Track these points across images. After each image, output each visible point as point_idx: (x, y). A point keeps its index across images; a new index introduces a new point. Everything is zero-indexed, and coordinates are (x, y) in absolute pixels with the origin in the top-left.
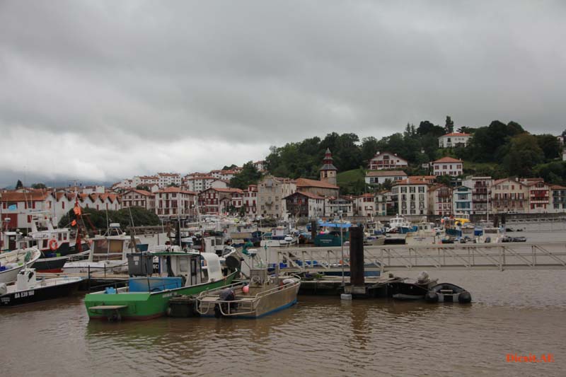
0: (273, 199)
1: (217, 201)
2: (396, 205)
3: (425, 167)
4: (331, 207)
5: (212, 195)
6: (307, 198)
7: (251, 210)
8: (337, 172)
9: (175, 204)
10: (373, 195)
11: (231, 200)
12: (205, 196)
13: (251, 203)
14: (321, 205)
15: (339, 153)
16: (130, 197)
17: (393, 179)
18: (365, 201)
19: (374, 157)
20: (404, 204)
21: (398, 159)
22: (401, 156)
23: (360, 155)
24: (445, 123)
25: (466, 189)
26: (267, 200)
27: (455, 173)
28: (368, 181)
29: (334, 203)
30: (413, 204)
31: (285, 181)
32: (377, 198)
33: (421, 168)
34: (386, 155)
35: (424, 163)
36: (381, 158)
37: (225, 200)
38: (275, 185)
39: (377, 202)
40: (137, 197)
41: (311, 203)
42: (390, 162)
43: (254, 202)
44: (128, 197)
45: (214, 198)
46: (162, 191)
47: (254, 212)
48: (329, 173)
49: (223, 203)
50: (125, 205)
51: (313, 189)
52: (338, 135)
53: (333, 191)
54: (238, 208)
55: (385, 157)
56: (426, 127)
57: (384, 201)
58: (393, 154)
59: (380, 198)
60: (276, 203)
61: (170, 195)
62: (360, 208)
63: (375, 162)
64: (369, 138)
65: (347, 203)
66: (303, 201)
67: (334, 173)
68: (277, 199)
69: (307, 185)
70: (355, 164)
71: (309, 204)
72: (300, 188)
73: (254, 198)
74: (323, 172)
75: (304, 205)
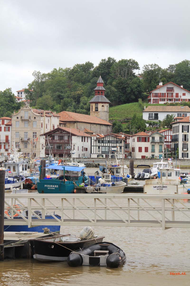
2: (176, 146)
4: (99, 147)
8: (111, 106)
10: (150, 134)
13: (3, 139)
14: (87, 144)
15: (114, 83)
17: (175, 115)
18: (139, 140)
19: (155, 88)
21: (184, 92)
22: (188, 88)
23: (139, 86)
26: (22, 136)
28: (146, 117)
29: (103, 142)
31: (45, 114)
32: (153, 138)
34: (170, 86)
36: (163, 90)
38: (32, 119)
39: (153, 142)
41: (76, 141)
42: (174, 95)
43: (7, 137)
48: (100, 106)
51: (79, 125)
52: (114, 61)
53: (104, 128)
55: (170, 90)
57: (161, 142)
58: (179, 85)
59: (157, 138)
60: (33, 140)
62: (133, 149)
63: (156, 95)
64: (151, 66)
65: (117, 142)
66: (66, 138)
67: (106, 106)
68: (35, 134)
69: (72, 120)
70: (133, 97)
71: (73, 141)
72: (64, 123)
73: (7, 133)
74: (94, 105)
75: (66, 144)
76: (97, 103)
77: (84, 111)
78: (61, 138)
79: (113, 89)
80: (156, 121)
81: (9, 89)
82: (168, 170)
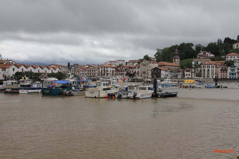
0: (146, 70)
1: (123, 71)
2: (201, 74)
3: (223, 57)
4: (171, 74)
5: (121, 68)
6: (160, 70)
7: (137, 74)
8: (181, 59)
9: (107, 71)
10: (191, 69)
11: (129, 70)
12: (119, 69)
13: (137, 72)
14: (167, 73)
15: (184, 51)
16: (90, 68)
18: (186, 71)
19: (199, 53)
20: (204, 73)
21: (210, 54)
22: (212, 53)
23: (193, 52)
24: (237, 38)
25: (235, 67)
26: (143, 70)
27: (236, 60)
28: (193, 63)
29: (172, 72)
30: (208, 73)
31: (151, 63)
32: (192, 71)
33: (221, 57)
35: (223, 55)
36: (202, 54)
37: (126, 70)
38: (147, 64)
39: (192, 72)
40: (93, 68)
42: (206, 55)
43: (138, 71)
44: (89, 69)
45: (122, 69)
46: (102, 66)
47: (138, 76)
49: (126, 72)
50: (88, 71)
51: (166, 66)
52: (185, 44)
54: (132, 74)
55: (205, 53)
56: (227, 40)
57: (195, 72)
58: (208, 52)
60: (147, 72)
61: (105, 68)
63: (199, 55)
64: (198, 45)
65: (178, 72)
66: (159, 71)
67: (179, 60)
69: (163, 64)
70: (191, 56)
71: (161, 72)
72: (161, 66)
74: (174, 59)
75: (159, 73)
76: (175, 58)
77: (171, 61)
78: (157, 71)
79: (184, 53)
80: (197, 65)
81: (147, 55)
82: (99, 83)
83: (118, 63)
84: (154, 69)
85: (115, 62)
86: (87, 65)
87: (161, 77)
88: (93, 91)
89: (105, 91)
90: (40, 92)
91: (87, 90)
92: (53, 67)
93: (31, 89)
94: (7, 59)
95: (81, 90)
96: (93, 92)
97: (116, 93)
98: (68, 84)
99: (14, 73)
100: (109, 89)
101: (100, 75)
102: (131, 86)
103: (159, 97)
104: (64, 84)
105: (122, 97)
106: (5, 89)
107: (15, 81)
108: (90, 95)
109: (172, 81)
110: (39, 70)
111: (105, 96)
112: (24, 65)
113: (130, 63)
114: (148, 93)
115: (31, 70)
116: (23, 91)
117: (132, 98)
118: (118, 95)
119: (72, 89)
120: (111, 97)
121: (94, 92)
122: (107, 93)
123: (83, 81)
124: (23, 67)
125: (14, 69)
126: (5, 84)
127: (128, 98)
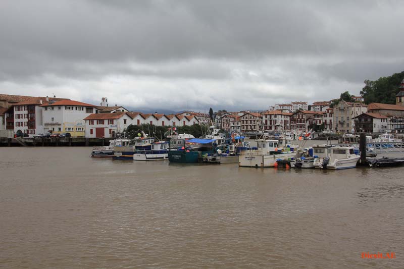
0: (345, 119)
1: (304, 121)
4: (393, 125)
5: (301, 116)
6: (372, 118)
7: (328, 126)
9: (275, 122)
11: (314, 120)
12: (296, 117)
13: (328, 122)
14: (385, 124)
16: (246, 118)
26: (340, 119)
29: (395, 122)
31: (355, 105)
37: (309, 120)
38: (346, 109)
40: (251, 118)
41: (375, 121)
43: (331, 121)
45: (302, 118)
46: (267, 113)
47: (331, 129)
48: (403, 98)
49: (308, 122)
50: (243, 123)
51: (382, 110)
53: (403, 113)
54: (319, 126)
60: (347, 122)
61: (273, 116)
66: (369, 120)
68: (348, 119)
69: (378, 108)
72: (372, 111)
73: (332, 118)
74: (398, 98)
75: (369, 124)
76: (400, 97)
77: (393, 102)
78: (366, 120)
81: (347, 92)
82: (263, 141)
83: (295, 108)
84: (360, 117)
85: (289, 105)
86: (241, 112)
87: (374, 131)
88: (253, 156)
89: (272, 156)
90: (165, 158)
91: (241, 155)
92: (185, 117)
93: (151, 154)
94: (116, 105)
95: (232, 153)
96: (252, 158)
97: (292, 159)
98: (210, 144)
99: (126, 126)
100: (279, 152)
101: (264, 129)
102: (318, 147)
103: (371, 167)
104: (204, 144)
105: (302, 166)
106: (113, 153)
107: (128, 140)
108: (247, 163)
109: (395, 138)
110: (163, 122)
111: (273, 165)
112: (140, 115)
113: (315, 108)
114: (350, 159)
115: (151, 122)
116: (140, 156)
117: (321, 169)
118: (295, 163)
119: (217, 152)
120: (282, 165)
121: (254, 158)
122: (277, 159)
123: (235, 138)
124: (139, 117)
125: (125, 121)
126: (112, 144)
127: (313, 168)
